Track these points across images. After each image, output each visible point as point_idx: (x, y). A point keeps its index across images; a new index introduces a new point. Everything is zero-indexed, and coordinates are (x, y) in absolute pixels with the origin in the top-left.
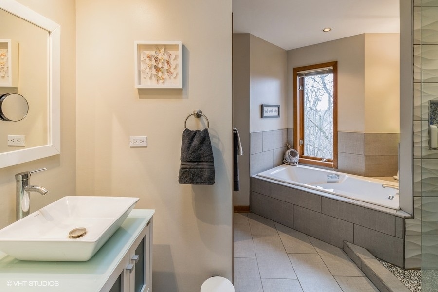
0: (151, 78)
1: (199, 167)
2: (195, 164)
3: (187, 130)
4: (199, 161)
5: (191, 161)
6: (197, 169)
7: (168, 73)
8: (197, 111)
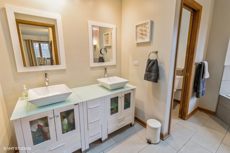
0: (140, 38)
1: (150, 74)
2: (149, 73)
3: (149, 59)
4: (151, 72)
5: (147, 72)
6: (149, 75)
7: (145, 35)
8: (156, 50)
